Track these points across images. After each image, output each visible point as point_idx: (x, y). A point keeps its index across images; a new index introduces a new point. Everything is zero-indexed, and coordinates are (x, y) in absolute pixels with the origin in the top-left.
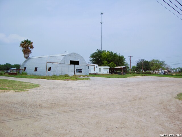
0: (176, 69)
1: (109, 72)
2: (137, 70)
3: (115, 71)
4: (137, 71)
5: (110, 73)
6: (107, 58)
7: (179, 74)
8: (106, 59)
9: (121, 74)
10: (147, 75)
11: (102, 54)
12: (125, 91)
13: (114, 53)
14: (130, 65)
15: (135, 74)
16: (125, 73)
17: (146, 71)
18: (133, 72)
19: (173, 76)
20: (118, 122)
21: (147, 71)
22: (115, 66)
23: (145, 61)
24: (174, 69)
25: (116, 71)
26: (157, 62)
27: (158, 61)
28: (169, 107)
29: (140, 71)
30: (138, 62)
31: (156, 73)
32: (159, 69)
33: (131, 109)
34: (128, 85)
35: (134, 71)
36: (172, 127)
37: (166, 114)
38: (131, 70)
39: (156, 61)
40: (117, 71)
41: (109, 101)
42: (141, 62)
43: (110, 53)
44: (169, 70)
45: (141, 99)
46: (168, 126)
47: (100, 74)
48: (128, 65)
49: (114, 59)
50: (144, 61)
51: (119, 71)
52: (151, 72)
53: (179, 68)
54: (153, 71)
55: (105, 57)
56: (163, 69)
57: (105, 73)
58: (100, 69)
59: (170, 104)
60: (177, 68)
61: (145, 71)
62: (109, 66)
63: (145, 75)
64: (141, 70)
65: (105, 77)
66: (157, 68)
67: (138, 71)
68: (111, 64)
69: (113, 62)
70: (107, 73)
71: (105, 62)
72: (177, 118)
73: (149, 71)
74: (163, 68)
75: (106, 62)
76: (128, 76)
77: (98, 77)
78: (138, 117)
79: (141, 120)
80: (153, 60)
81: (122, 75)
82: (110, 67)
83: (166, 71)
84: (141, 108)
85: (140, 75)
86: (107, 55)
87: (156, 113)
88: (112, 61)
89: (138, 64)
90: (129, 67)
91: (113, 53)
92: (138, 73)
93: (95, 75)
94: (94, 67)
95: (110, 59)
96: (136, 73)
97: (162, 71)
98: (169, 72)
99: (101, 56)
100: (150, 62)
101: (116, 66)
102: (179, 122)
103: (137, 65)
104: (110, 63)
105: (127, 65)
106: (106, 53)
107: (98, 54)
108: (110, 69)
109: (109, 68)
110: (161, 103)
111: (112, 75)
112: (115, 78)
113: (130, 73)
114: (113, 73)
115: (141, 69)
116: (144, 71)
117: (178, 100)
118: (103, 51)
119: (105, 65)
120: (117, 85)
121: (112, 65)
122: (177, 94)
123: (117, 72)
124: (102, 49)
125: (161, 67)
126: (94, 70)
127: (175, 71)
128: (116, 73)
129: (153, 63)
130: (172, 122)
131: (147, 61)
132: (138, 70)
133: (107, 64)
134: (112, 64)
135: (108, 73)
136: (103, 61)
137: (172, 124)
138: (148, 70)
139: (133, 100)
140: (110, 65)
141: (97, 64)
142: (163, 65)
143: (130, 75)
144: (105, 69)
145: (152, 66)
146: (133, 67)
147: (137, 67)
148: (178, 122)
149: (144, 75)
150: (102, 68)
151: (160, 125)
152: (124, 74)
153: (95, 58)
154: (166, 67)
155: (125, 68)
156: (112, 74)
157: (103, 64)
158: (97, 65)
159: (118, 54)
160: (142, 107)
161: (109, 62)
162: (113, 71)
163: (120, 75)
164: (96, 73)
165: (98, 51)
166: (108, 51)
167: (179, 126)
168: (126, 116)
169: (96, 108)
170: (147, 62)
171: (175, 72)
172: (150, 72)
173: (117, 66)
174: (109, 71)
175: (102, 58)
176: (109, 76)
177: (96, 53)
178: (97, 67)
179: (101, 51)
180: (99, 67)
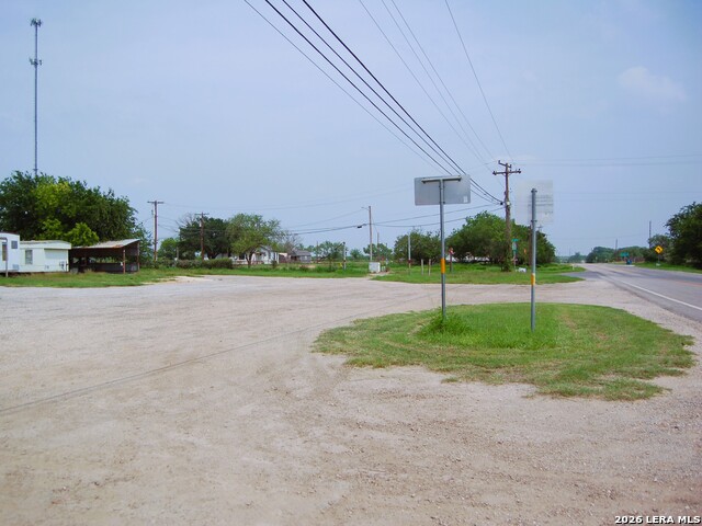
0: (317, 249)
1: (71, 265)
2: (181, 253)
3: (92, 259)
4: (181, 257)
5: (76, 270)
6: (60, 207)
7: (325, 265)
8: (57, 213)
9: (120, 271)
10: (220, 271)
11: (39, 191)
12: (133, 338)
13: (87, 188)
14: (153, 235)
15: (173, 270)
16: (134, 268)
17: (214, 258)
18: (164, 263)
19: (308, 274)
20: (100, 461)
21: (219, 258)
22: (96, 242)
23: (212, 219)
24: (310, 249)
25: (98, 261)
26: (253, 223)
27: (257, 219)
28: (289, 384)
29: (193, 257)
30: (184, 225)
31: (249, 262)
32: (262, 251)
33: (156, 403)
34: (146, 312)
35: (170, 257)
36: (299, 449)
37: (280, 408)
38: (160, 254)
39: (249, 219)
40: (103, 261)
41: (65, 380)
42: (195, 223)
43: (71, 186)
44: (294, 253)
45: (192, 360)
46: (287, 449)
47: (29, 273)
48: (146, 236)
49: (90, 211)
50: (206, 219)
51: (109, 260)
52: (234, 259)
53: (329, 244)
54: (242, 257)
55: (53, 202)
56: (276, 249)
57: (52, 269)
58: (29, 252)
59: (294, 370)
60: (322, 246)
61: (212, 256)
62: (68, 239)
63: (211, 271)
64: (198, 254)
66: (253, 244)
67: (187, 257)
68: (76, 230)
69: (85, 225)
70: (59, 269)
71: (52, 224)
72: (316, 417)
73: (225, 258)
74: (275, 243)
75: (56, 226)
76: (147, 279)
77: (21, 284)
78: (180, 432)
79: (190, 439)
80: (241, 218)
81: (124, 277)
82: (74, 244)
83: (285, 255)
84: (192, 397)
85: (194, 271)
86: (61, 195)
87: (246, 410)
88: (79, 218)
89: (184, 232)
90: (149, 244)
91: (83, 189)
92: (186, 267)
93: (7, 279)
94: (5, 246)
95: (72, 213)
96: (179, 266)
97: (272, 254)
98: (295, 258)
99: (32, 199)
100: (227, 223)
101: (97, 238)
102: (322, 432)
103: (181, 234)
104: (72, 226)
105: (140, 234)
106: (53, 189)
107: (20, 192)
108: (72, 253)
109: (68, 246)
110: (262, 371)
111: (81, 275)
112: (95, 286)
113: (156, 268)
114: (86, 268)
115: (198, 249)
116: (206, 259)
117: (319, 356)
118: (42, 180)
119: (54, 238)
120: (99, 315)
121: (81, 234)
122: (317, 334)
123: (101, 264)
124: (36, 170)
125: (268, 243)
126: (5, 258)
127: (313, 255)
128: (98, 268)
129: (239, 229)
130: (299, 433)
131: (219, 221)
132: (184, 255)
134: (82, 231)
135: (66, 268)
136: (41, 221)
137: (299, 441)
138: (223, 252)
139: (164, 370)
140: (72, 235)
141: (15, 232)
142: (273, 235)
143: (154, 272)
144: (52, 253)
145: (236, 237)
146: (167, 244)
147: (181, 244)
148: (318, 432)
149: (208, 271)
150: (39, 247)
151: (259, 448)
152: (129, 271)
154: (284, 242)
155: (136, 249)
156: (81, 270)
157: (42, 232)
158: (16, 237)
159: (104, 191)
160: (195, 390)
161: (69, 223)
163: (116, 275)
164: (10, 269)
166: (61, 181)
167: (322, 444)
168: (135, 434)
169: (9, 417)
170: (217, 224)
171: (316, 260)
172: (231, 261)
173: (101, 240)
174: (70, 260)
175: (37, 206)
176: (69, 280)
177: (8, 186)
178: (14, 245)
179: (33, 177)
180: (24, 246)
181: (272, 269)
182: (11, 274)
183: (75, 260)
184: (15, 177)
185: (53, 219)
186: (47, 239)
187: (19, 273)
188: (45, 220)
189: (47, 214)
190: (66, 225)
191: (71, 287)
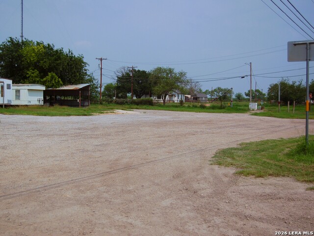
0: (212, 93)
1: (45, 101)
2: (117, 94)
3: (58, 97)
4: (117, 97)
5: (48, 104)
6: (38, 61)
7: (218, 104)
8: (36, 66)
9: (77, 105)
10: (144, 107)
11: (25, 50)
12: (87, 151)
13: (55, 49)
14: (99, 82)
15: (112, 105)
16: (86, 103)
17: (140, 97)
18: (107, 101)
19: (205, 110)
20: (70, 232)
21: (143, 98)
22: (59, 85)
23: (139, 71)
24: (206, 92)
25: (63, 98)
26: (167, 74)
27: (170, 71)
28: (196, 186)
29: (126, 97)
30: (120, 75)
31: (164, 101)
32: (174, 93)
33: (105, 195)
34: (96, 133)
35: (110, 96)
36: (205, 232)
37: (191, 203)
38: (104, 94)
39: (165, 71)
40: (66, 98)
41: (44, 177)
42: (127, 74)
43: (44, 47)
44: (196, 95)
45: (128, 167)
46: (196, 231)
47: (18, 106)
48: (94, 82)
49: (57, 65)
50: (135, 71)
51: (70, 98)
52: (154, 99)
53: (220, 89)
54: (159, 97)
55: (33, 58)
56: (183, 92)
57: (32, 103)
58: (18, 91)
59: (199, 177)
60: (215, 90)
61: (138, 96)
62: (43, 83)
63: (138, 107)
64: (129, 95)
65: (33, 114)
66: (168, 88)
67: (122, 97)
68: (49, 77)
69: (54, 74)
70: (37, 103)
71: (33, 73)
72: (216, 210)
73: (148, 98)
74: (182, 88)
75: (35, 74)
76: (95, 111)
77: (13, 113)
78: (122, 215)
79: (130, 221)
80: (159, 70)
81: (80, 109)
82: (47, 87)
83: (189, 96)
84: (129, 192)
85: (127, 106)
86: (38, 54)
87: (166, 203)
88: (50, 69)
89: (120, 79)
90: (97, 88)
91: (52, 49)
92: (121, 104)
93: (4, 109)
94: (2, 87)
95: (47, 65)
96: (117, 103)
97: (180, 96)
98: (196, 99)
99: (20, 56)
100: (150, 74)
101: (61, 82)
102: (220, 220)
103: (118, 81)
104: (46, 75)
105: (91, 81)
106: (34, 49)
107: (12, 51)
108: (46, 93)
109: (44, 88)
110: (177, 176)
111: (52, 108)
112: (61, 115)
113: (101, 104)
114: (55, 103)
115: (129, 91)
116: (135, 98)
117: (216, 167)
118: (25, 44)
119: (34, 82)
120: (65, 135)
121: (51, 80)
122: (214, 152)
123: (64, 100)
124: (22, 36)
125: (177, 88)
126: (2, 96)
127: (209, 96)
128: (62, 103)
129: (158, 78)
130: (205, 220)
131: (144, 72)
132: (120, 95)
133: (38, 79)
134: (52, 77)
135: (42, 103)
136: (25, 71)
137: (205, 226)
138: (146, 94)
139: (110, 173)
140: (46, 81)
141: (8, 78)
142: (181, 82)
143: (100, 107)
144: (33, 93)
145: (155, 83)
146: (108, 88)
147: (118, 88)
148: (218, 220)
149: (136, 106)
150: (24, 88)
151: (177, 229)
152: (83, 106)
153: (4, 61)
154: (188, 87)
155: (88, 90)
156: (51, 104)
157: (27, 78)
158: (10, 82)
159: (66, 51)
160: (131, 188)
161: (43, 72)
162: (56, 97)
163: (75, 108)
164: (6, 102)
165: (12, 40)
166: (38, 44)
167: (221, 229)
168: (92, 215)
169: (10, 200)
170: (141, 75)
171: (211, 100)
172: (152, 100)
173: (65, 84)
174: (45, 98)
175: (23, 61)
176: (44, 111)
177: (5, 48)
178: (9, 87)
179: (20, 41)
180: (14, 87)
181: (180, 106)
182: (6, 106)
183: (48, 98)
184: (9, 42)
185: (33, 70)
186: (30, 83)
187: (12, 106)
188: (28, 70)
189: (29, 67)
190: (42, 74)
191: (45, 115)
